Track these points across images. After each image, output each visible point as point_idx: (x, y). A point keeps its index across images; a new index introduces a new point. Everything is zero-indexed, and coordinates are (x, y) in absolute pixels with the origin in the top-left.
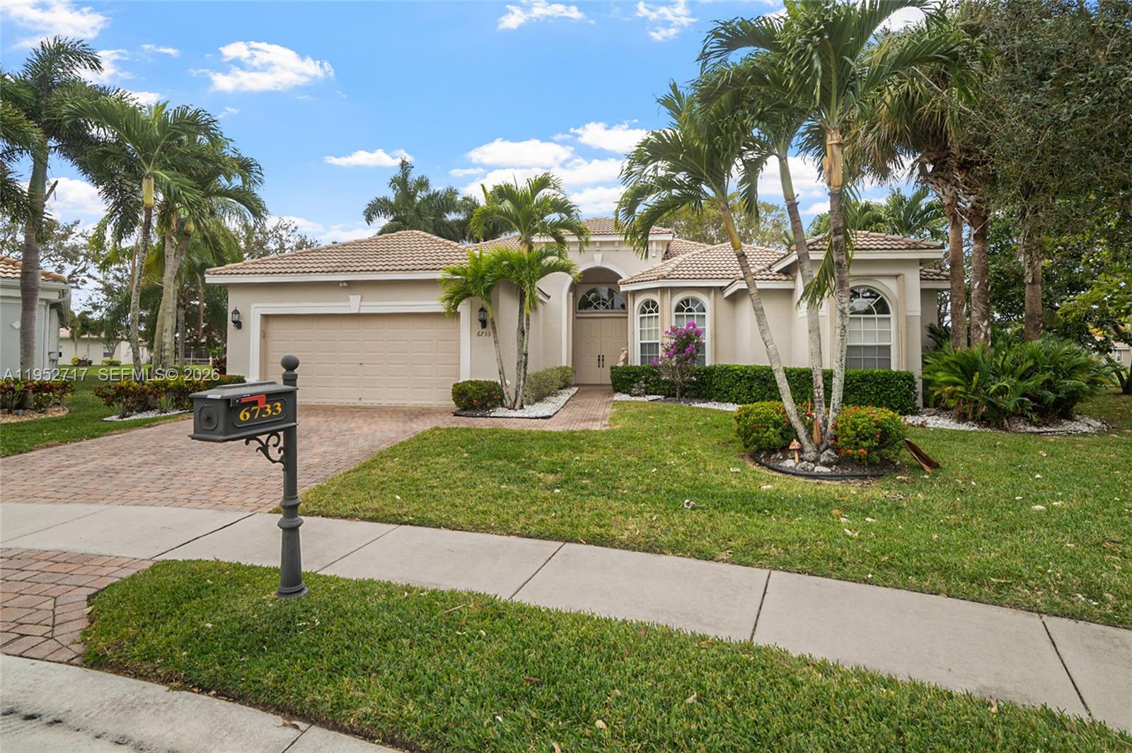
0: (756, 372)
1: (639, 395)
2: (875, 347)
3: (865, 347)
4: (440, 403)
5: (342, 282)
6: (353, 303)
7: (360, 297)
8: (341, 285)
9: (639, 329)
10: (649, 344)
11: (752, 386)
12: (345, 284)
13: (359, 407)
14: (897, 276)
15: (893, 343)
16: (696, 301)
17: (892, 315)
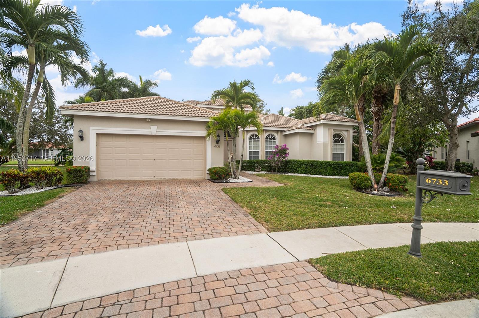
0: (309, 162)
1: (259, 171)
2: (340, 154)
3: (338, 154)
4: (195, 177)
5: (148, 119)
6: (153, 130)
7: (156, 127)
8: (147, 120)
9: (249, 145)
10: (253, 151)
11: (307, 167)
12: (149, 120)
13: (155, 181)
14: (347, 131)
15: (345, 152)
16: (272, 135)
17: (345, 143)
